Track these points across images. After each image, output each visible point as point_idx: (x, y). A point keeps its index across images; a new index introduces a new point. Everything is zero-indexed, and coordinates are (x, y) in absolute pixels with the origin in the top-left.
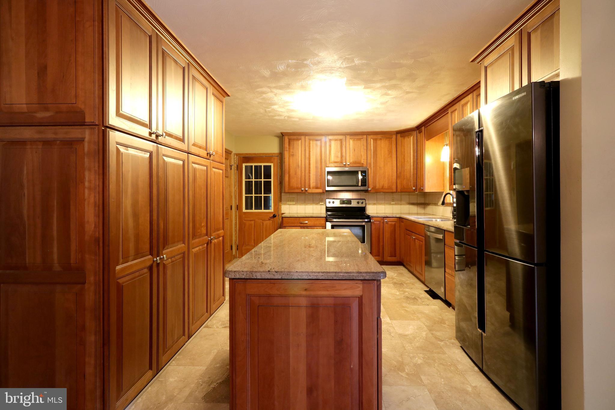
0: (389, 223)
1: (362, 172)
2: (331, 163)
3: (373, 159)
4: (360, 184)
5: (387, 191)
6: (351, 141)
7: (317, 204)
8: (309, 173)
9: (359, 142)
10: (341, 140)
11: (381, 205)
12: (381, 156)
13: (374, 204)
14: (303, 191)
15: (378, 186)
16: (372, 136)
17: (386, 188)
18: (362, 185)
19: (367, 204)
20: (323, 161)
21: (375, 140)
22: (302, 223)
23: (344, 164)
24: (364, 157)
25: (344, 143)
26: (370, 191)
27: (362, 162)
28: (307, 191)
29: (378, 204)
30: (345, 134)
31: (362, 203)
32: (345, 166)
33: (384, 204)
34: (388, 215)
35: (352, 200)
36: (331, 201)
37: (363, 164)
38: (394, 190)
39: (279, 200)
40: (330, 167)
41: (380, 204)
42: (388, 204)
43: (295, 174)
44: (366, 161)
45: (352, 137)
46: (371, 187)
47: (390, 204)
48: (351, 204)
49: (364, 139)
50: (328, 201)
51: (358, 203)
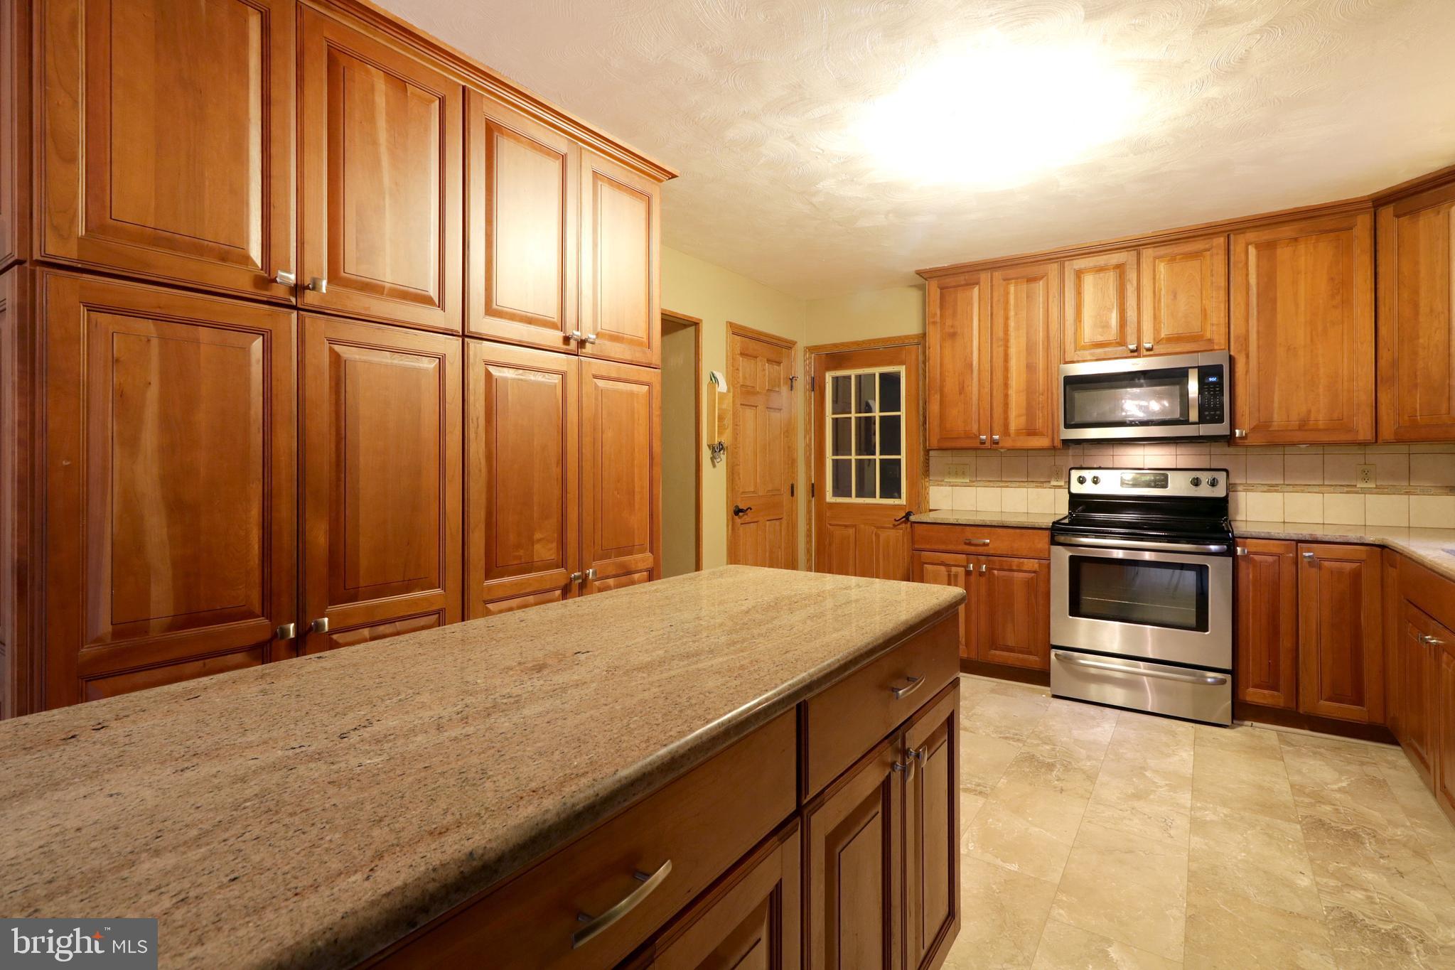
0: (1326, 563)
1: (1204, 373)
2: (1084, 348)
3: (1258, 320)
4: (1194, 415)
5: (1325, 438)
6: (1162, 268)
7: (1042, 484)
8: (1006, 385)
9: (1196, 263)
10: (1120, 268)
11: (1303, 492)
12: (1297, 305)
13: (1272, 488)
14: (984, 443)
15: (1278, 419)
16: (1251, 236)
17: (1321, 427)
18: (1202, 420)
19: (1240, 488)
20: (1054, 344)
21: (1268, 248)
22: (969, 544)
23: (1132, 347)
24: (1217, 317)
25: (1132, 275)
26: (1241, 438)
27: (1208, 335)
28: (997, 443)
29: (1291, 488)
30: (1136, 246)
31: (1213, 483)
32: (1136, 354)
33: (1322, 488)
34: (1320, 533)
35: (1170, 474)
36: (1089, 474)
37: (1210, 341)
38: (1365, 433)
39: (925, 470)
40: (1078, 362)
41: (1296, 488)
42: (1339, 489)
43: (960, 394)
44: (1223, 330)
45: (1163, 251)
46: (1247, 426)
47: (1350, 489)
48: (1165, 486)
49: (1214, 251)
50: (1075, 474)
51: (1196, 482)
